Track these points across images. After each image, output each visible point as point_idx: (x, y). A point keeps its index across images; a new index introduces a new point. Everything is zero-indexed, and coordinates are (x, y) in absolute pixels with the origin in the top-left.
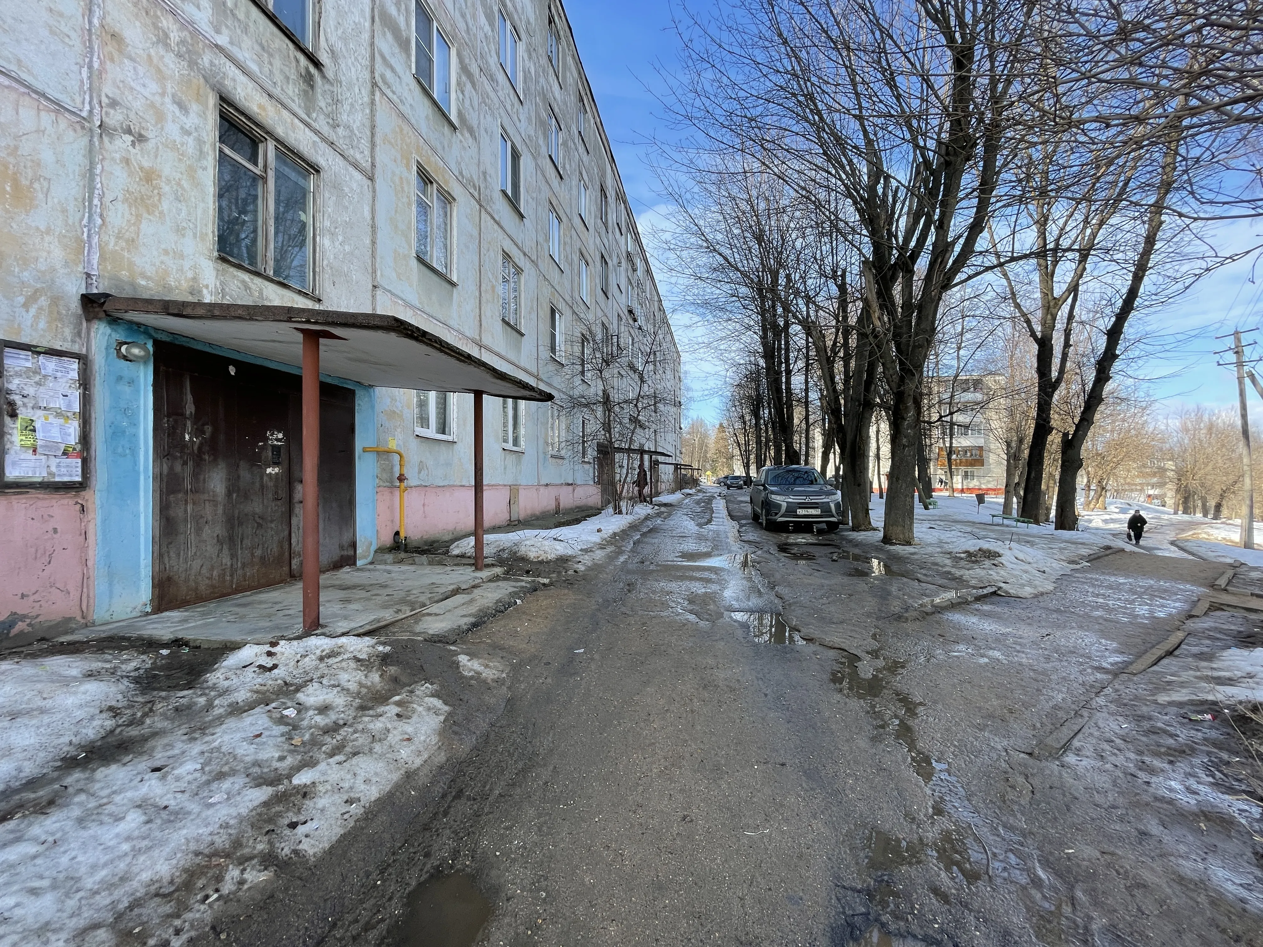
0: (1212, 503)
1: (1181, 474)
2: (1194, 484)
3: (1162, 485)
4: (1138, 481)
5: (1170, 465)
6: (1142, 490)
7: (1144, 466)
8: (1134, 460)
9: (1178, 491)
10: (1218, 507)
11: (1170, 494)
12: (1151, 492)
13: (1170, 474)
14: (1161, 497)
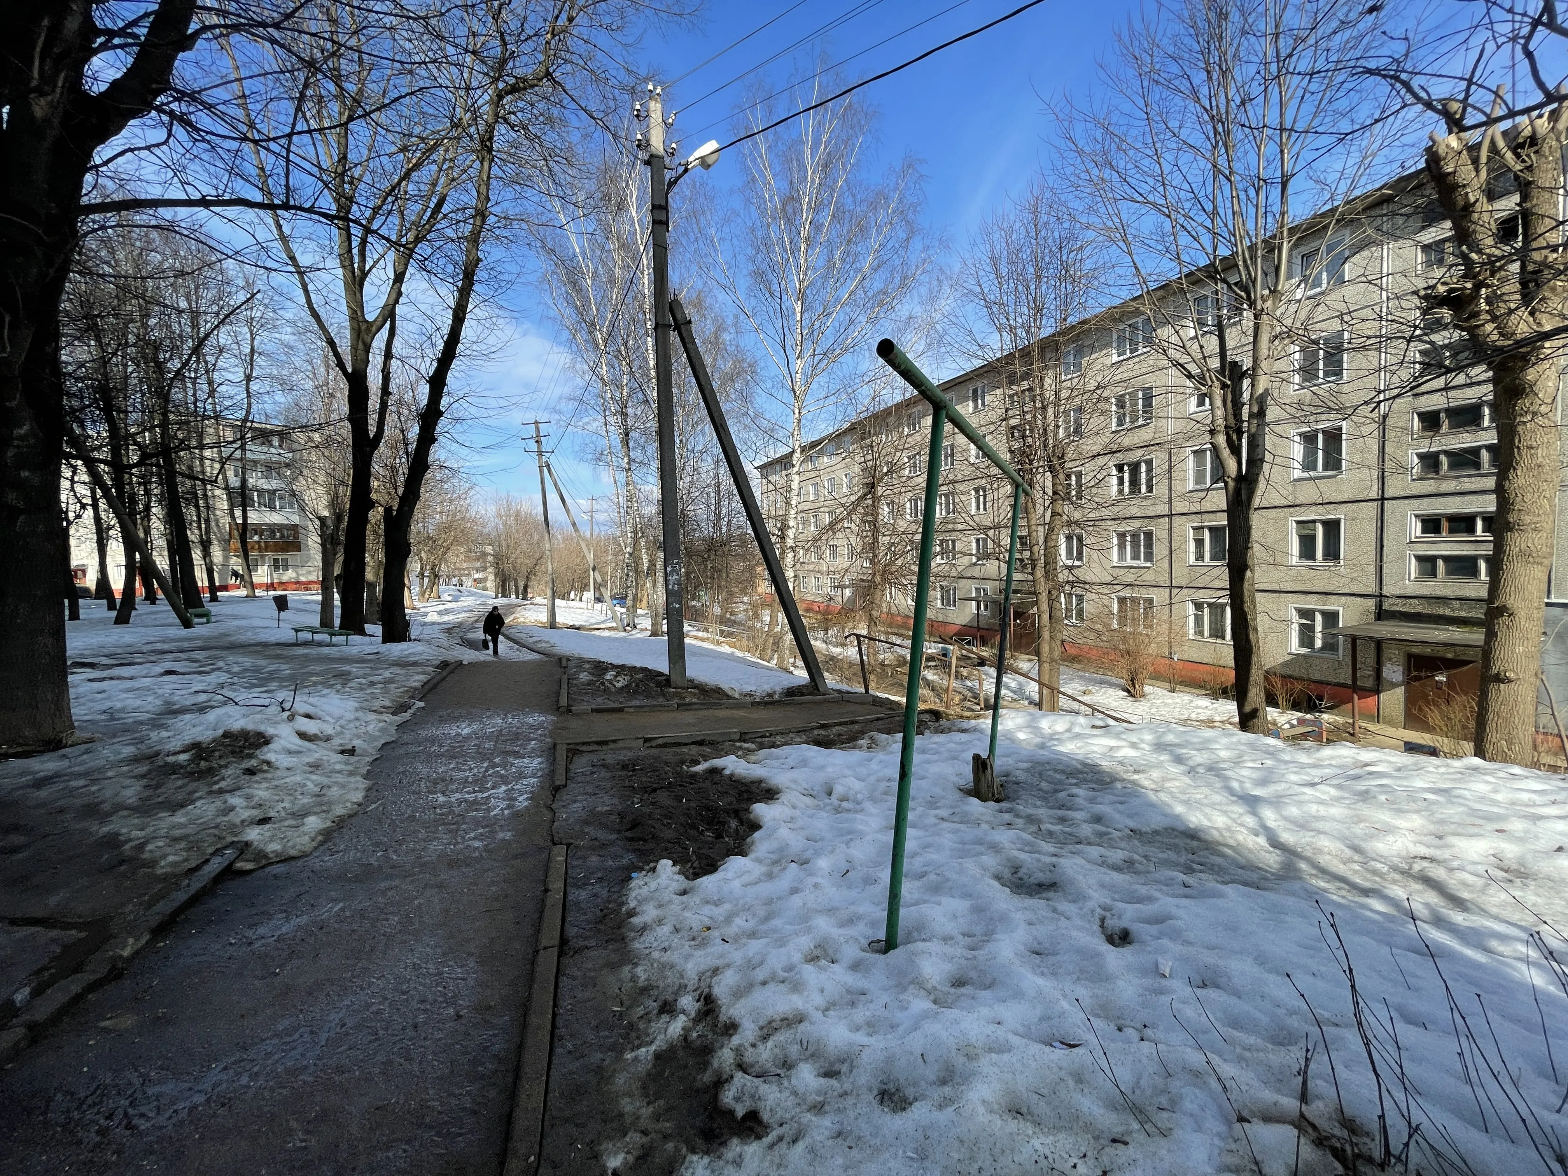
0: (521, 585)
1: (499, 559)
2: (508, 567)
3: (484, 569)
4: (465, 565)
5: (489, 549)
6: (469, 575)
7: (470, 550)
8: (461, 545)
9: (496, 575)
10: (526, 587)
11: (491, 577)
12: (477, 576)
13: (490, 558)
14: (483, 580)
